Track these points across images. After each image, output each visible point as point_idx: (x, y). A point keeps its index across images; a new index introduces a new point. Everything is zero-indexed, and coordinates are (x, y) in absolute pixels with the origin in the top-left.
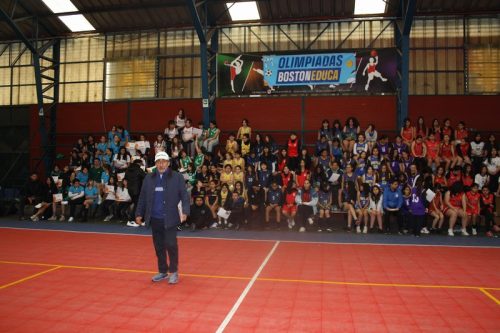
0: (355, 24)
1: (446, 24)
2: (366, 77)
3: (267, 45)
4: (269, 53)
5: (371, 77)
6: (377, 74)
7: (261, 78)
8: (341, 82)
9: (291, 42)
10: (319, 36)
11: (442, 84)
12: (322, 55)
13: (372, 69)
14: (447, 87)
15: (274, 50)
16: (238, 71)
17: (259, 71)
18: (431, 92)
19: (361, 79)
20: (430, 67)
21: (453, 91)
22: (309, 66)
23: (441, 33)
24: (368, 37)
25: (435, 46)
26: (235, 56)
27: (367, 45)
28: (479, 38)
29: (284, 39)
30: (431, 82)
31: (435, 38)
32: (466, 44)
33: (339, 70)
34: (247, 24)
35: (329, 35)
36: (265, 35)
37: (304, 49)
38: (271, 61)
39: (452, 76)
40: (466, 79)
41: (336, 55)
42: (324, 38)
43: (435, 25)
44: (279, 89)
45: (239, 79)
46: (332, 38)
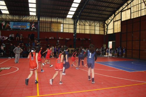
0: (30, 17)
1: (48, 18)
2: (32, 28)
3: (11, 19)
4: (11, 21)
5: (33, 28)
6: (34, 27)
7: (9, 26)
8: (27, 28)
9: (16, 19)
10: (22, 18)
11: (47, 30)
12: (23, 23)
13: (33, 26)
14: (48, 30)
15: (12, 21)
16: (4, 24)
17: (9, 25)
18: (45, 31)
19: (31, 28)
20: (45, 26)
21: (49, 31)
22: (20, 25)
23: (47, 20)
24: (32, 20)
25: (46, 22)
26: (3, 21)
27: (32, 21)
28: (54, 21)
29: (15, 18)
30: (45, 29)
31: (46, 21)
32: (51, 22)
33: (26, 26)
34: (6, 14)
35: (25, 18)
36: (10, 17)
37: (19, 21)
38: (12, 23)
39: (49, 28)
40: (51, 29)
41: (26, 23)
42: (23, 19)
43: (46, 18)
44: (13, 29)
45: (4, 26)
46: (25, 19)
